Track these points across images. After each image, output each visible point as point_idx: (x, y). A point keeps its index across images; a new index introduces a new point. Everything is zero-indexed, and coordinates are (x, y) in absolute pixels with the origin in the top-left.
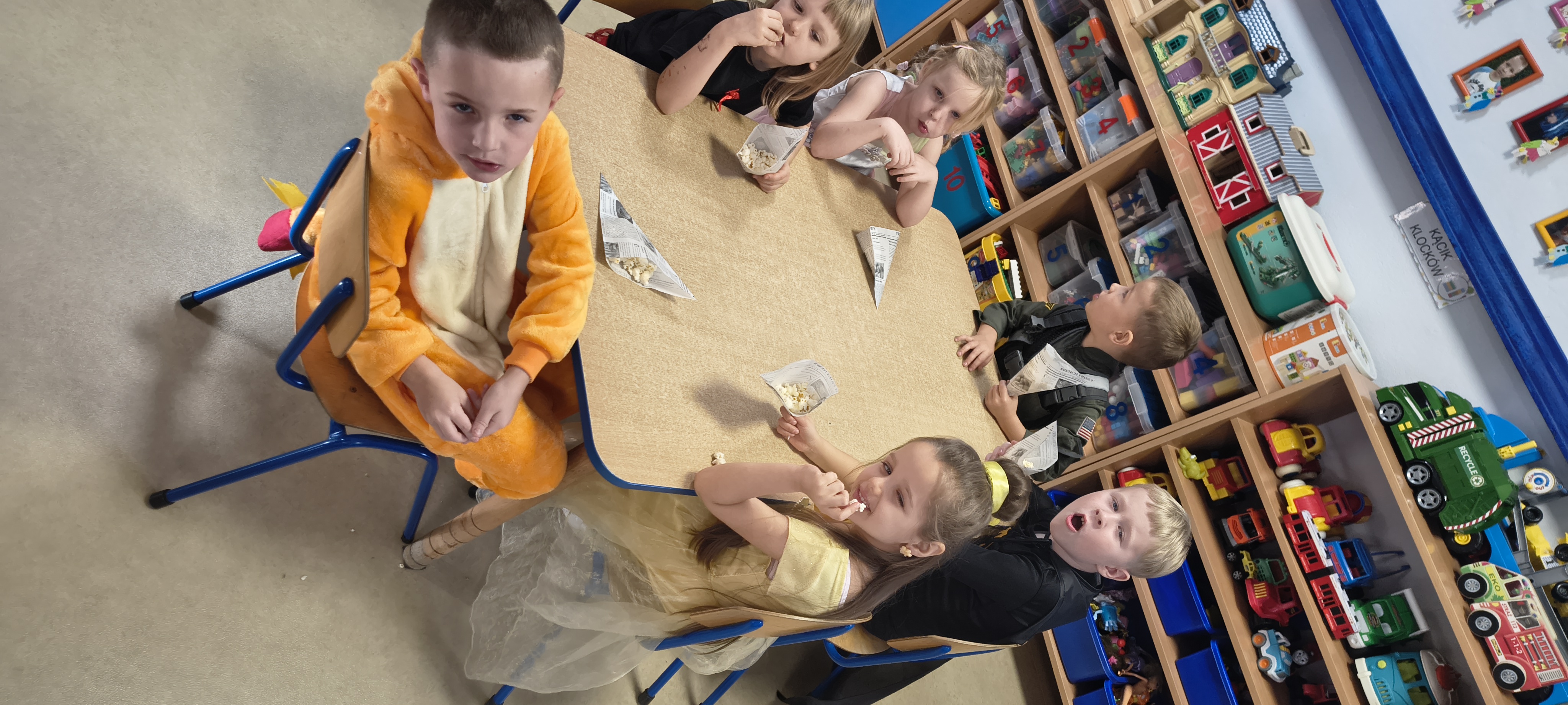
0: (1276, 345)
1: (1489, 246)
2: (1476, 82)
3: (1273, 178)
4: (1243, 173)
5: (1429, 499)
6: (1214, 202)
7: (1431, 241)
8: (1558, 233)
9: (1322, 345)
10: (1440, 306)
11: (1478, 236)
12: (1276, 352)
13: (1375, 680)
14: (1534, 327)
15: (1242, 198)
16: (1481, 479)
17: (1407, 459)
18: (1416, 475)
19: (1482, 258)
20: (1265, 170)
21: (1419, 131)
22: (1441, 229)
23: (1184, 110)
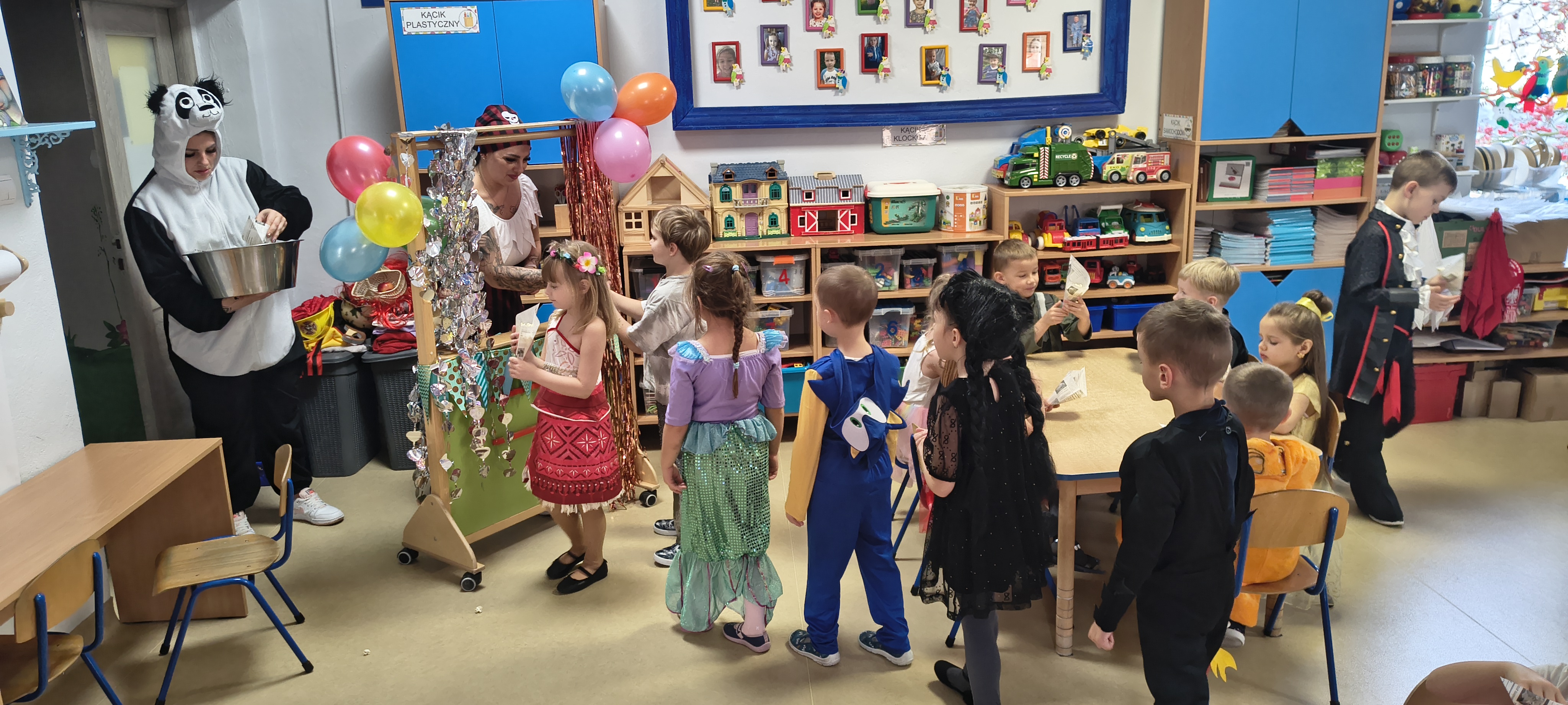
0: (961, 226)
1: (931, 108)
2: (829, 78)
3: (849, 197)
4: (839, 212)
5: (1075, 181)
6: (849, 234)
7: (907, 134)
8: (932, 77)
9: (971, 203)
10: (945, 143)
11: (924, 111)
12: (965, 227)
13: (1149, 235)
14: (982, 106)
15: (853, 218)
16: (1074, 154)
17: (1052, 183)
18: (1061, 182)
19: (939, 114)
20: (841, 200)
21: (852, 115)
22: (903, 127)
23: (777, 232)
